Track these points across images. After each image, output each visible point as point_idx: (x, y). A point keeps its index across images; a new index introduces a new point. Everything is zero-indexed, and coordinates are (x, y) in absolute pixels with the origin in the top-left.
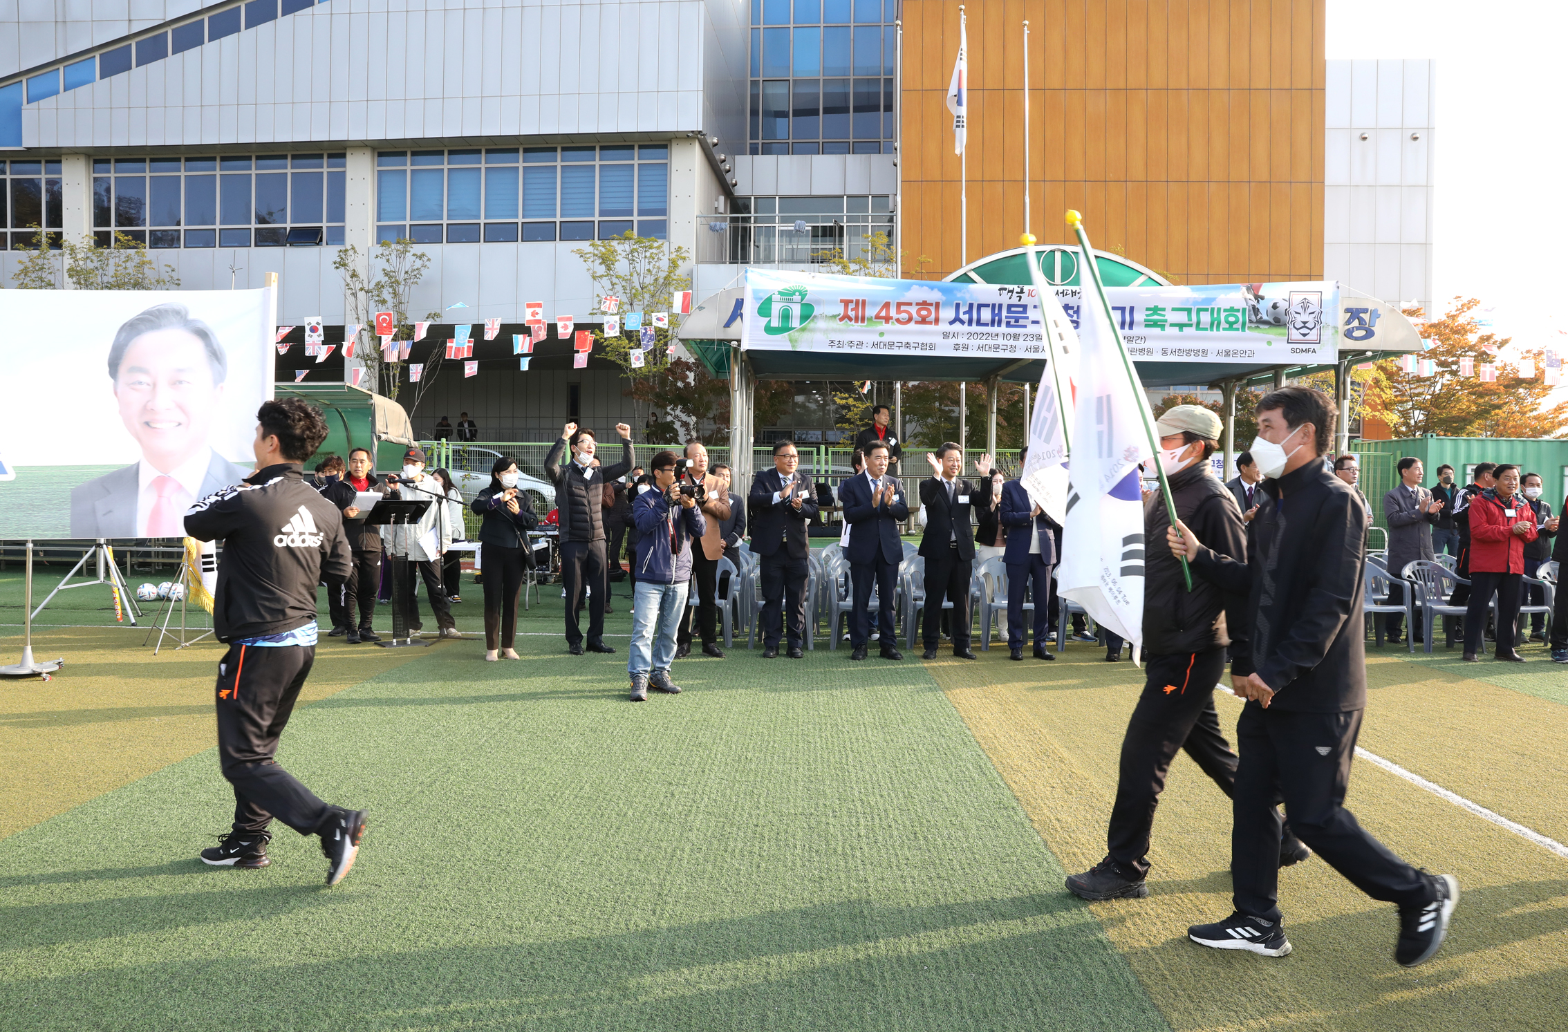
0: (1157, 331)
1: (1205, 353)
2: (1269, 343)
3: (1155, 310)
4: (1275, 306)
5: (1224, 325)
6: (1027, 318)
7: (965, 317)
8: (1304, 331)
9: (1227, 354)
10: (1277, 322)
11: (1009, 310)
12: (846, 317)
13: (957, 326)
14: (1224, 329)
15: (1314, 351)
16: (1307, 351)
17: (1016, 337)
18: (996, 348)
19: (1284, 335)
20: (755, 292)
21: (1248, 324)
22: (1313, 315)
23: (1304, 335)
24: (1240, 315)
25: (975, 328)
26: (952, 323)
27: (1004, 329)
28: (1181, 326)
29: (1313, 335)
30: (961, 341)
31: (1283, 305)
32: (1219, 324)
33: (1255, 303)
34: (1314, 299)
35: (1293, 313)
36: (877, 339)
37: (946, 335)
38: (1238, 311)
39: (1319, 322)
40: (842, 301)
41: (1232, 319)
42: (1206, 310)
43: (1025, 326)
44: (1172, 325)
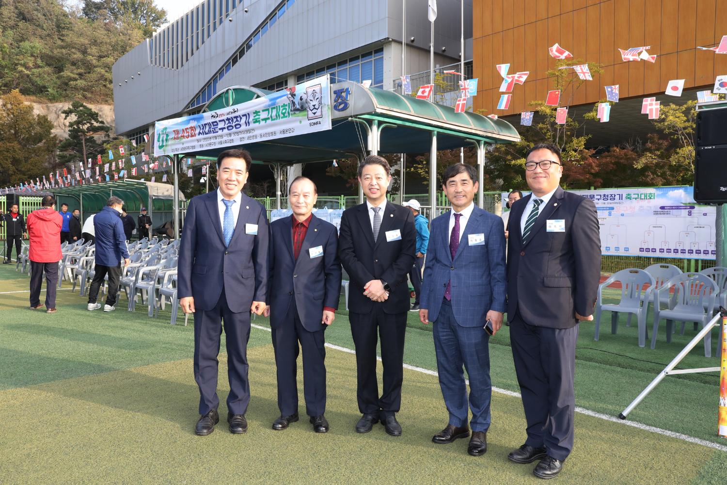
0: (257, 124)
1: (275, 133)
2: (301, 122)
3: (256, 113)
4: (301, 99)
5: (281, 116)
6: (217, 127)
7: (201, 131)
8: (314, 111)
9: (283, 132)
10: (303, 109)
11: (214, 125)
12: (175, 138)
13: (201, 136)
14: (282, 118)
15: (320, 123)
16: (316, 123)
17: (216, 137)
18: (210, 144)
19: (305, 115)
20: (157, 131)
21: (290, 113)
22: (318, 100)
23: (314, 113)
24: (287, 107)
25: (205, 136)
26: (199, 135)
27: (212, 135)
28: (265, 119)
29: (318, 113)
30: (202, 143)
31: (304, 97)
32: (279, 115)
33: (292, 99)
34: (317, 89)
35: (309, 101)
36: (181, 146)
37: (198, 141)
38: (286, 105)
39: (320, 103)
40: (174, 131)
41: (284, 111)
42: (274, 108)
43: (217, 132)
44: (263, 120)
